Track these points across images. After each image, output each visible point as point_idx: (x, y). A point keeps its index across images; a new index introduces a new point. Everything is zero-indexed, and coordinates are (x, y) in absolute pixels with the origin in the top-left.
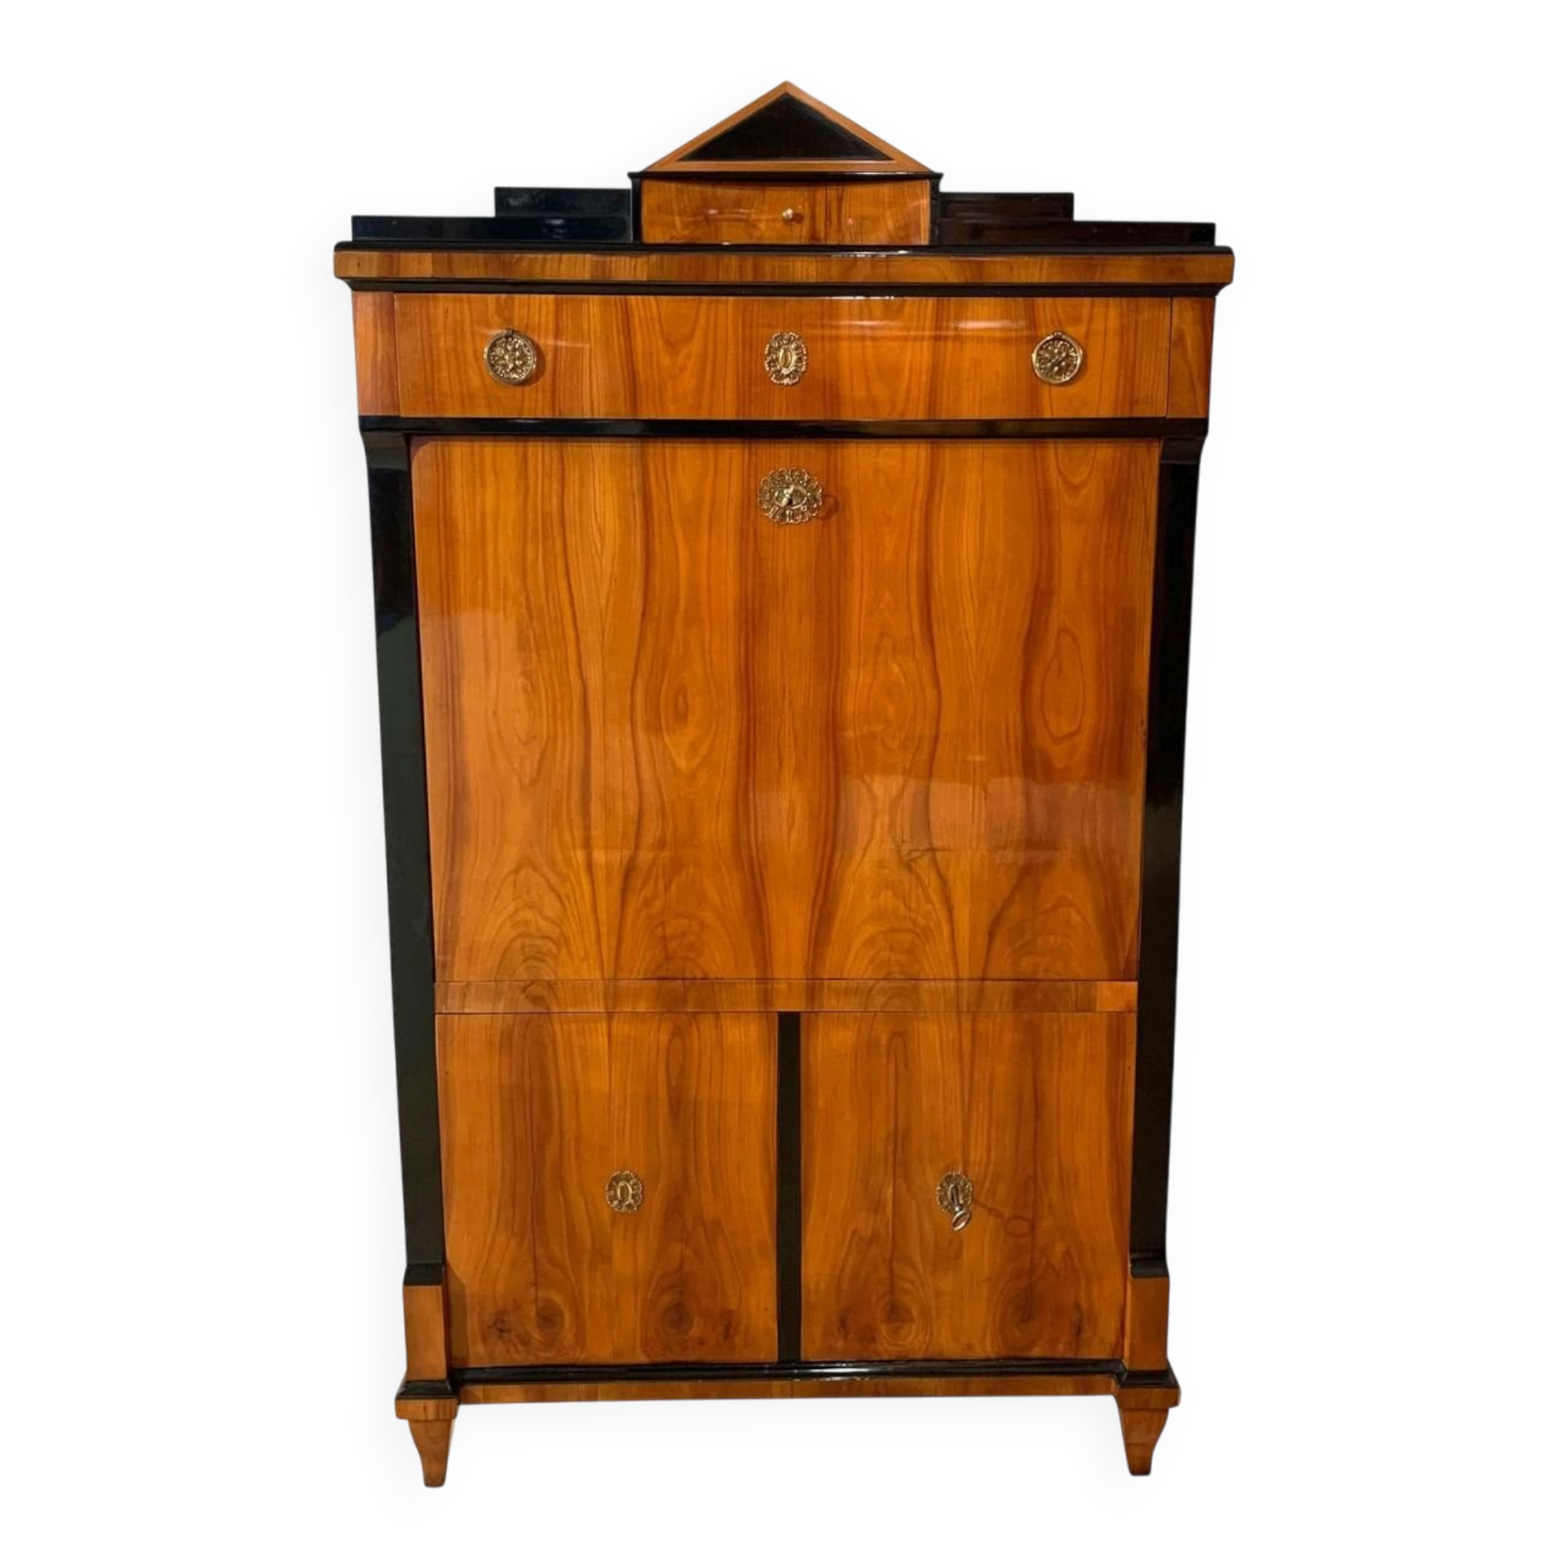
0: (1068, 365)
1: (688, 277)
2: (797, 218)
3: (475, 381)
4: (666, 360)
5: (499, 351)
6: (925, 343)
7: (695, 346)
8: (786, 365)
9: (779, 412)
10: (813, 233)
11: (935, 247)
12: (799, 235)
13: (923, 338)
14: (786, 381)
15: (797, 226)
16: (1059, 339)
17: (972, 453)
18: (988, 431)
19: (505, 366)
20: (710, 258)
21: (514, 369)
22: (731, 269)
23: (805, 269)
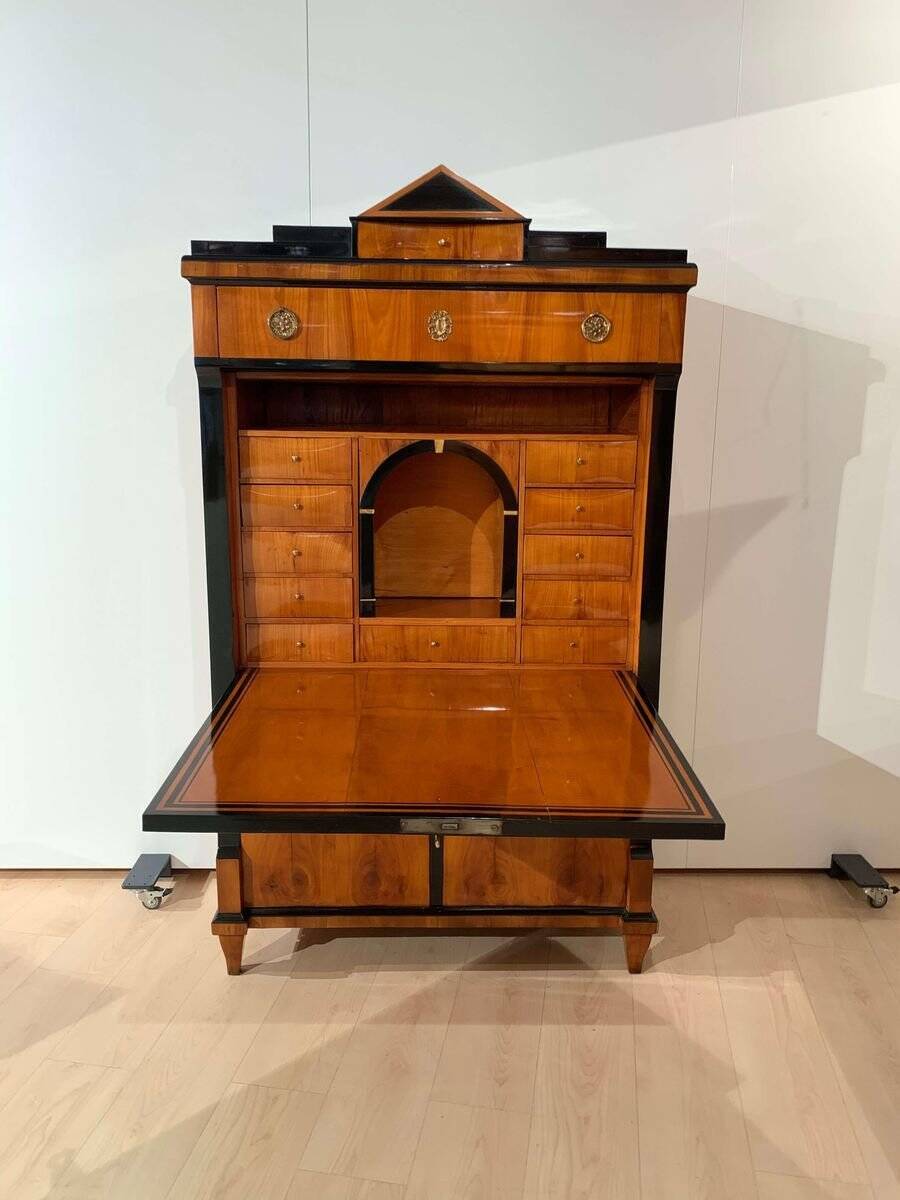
0: (602, 331)
1: (384, 278)
2: (447, 245)
3: (263, 338)
4: (371, 325)
5: (276, 319)
6: (521, 318)
7: (388, 318)
8: (440, 329)
10: (456, 255)
11: (527, 262)
12: (448, 254)
13: (519, 315)
14: (440, 338)
15: (446, 250)
16: (596, 316)
19: (279, 329)
20: (397, 266)
21: (285, 331)
22: (408, 274)
23: (451, 274)
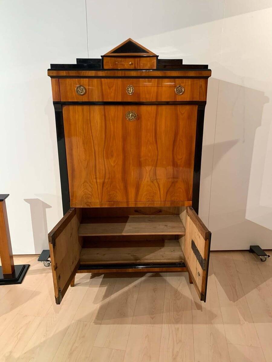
0: (181, 91)
1: (112, 75)
2: (132, 64)
3: (74, 95)
4: (109, 91)
5: (78, 89)
6: (156, 87)
7: (114, 88)
8: (130, 91)
9: (129, 100)
10: (135, 67)
11: (157, 69)
12: (132, 67)
13: (155, 86)
14: (130, 94)
15: (132, 66)
16: (180, 86)
17: (164, 107)
18: (167, 103)
19: (79, 92)
20: (116, 71)
21: (81, 92)
22: (120, 74)
23: (133, 74)
